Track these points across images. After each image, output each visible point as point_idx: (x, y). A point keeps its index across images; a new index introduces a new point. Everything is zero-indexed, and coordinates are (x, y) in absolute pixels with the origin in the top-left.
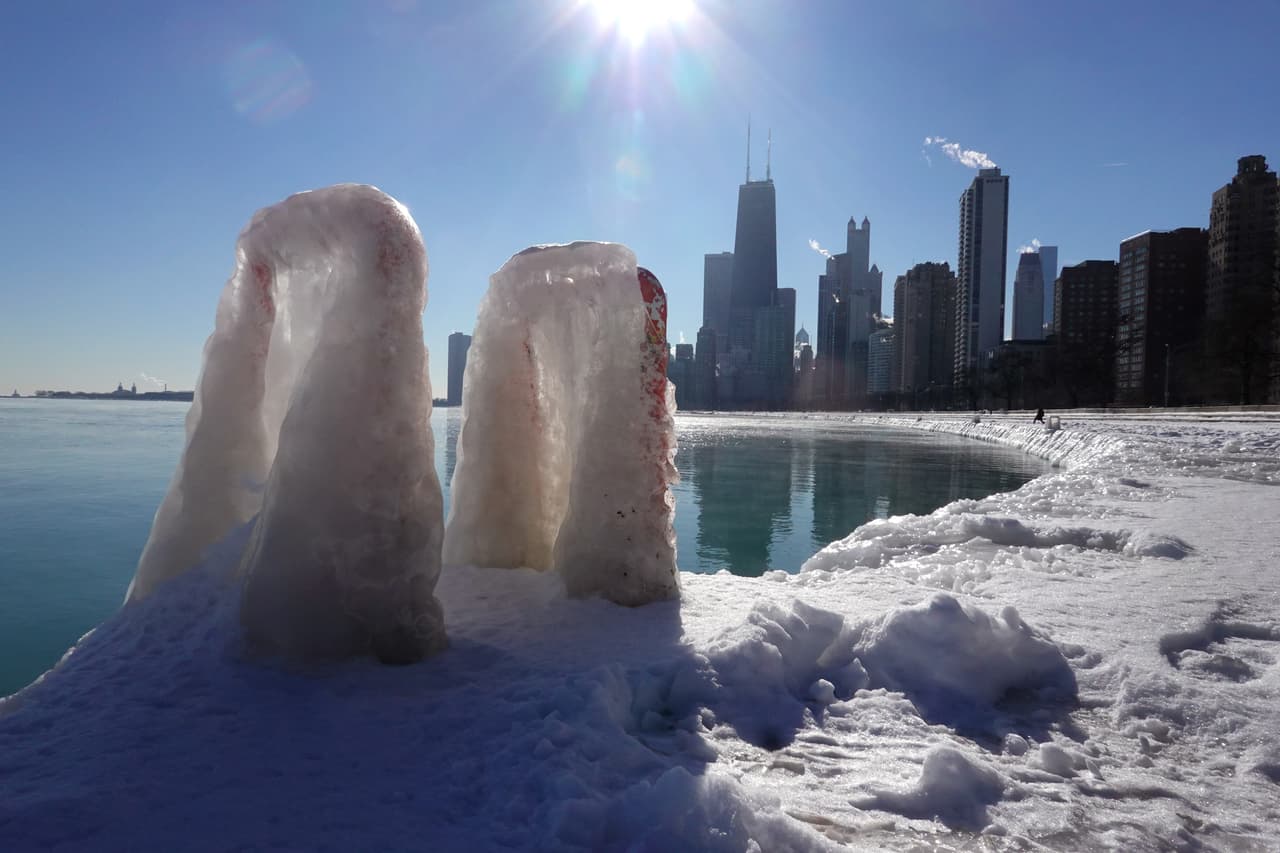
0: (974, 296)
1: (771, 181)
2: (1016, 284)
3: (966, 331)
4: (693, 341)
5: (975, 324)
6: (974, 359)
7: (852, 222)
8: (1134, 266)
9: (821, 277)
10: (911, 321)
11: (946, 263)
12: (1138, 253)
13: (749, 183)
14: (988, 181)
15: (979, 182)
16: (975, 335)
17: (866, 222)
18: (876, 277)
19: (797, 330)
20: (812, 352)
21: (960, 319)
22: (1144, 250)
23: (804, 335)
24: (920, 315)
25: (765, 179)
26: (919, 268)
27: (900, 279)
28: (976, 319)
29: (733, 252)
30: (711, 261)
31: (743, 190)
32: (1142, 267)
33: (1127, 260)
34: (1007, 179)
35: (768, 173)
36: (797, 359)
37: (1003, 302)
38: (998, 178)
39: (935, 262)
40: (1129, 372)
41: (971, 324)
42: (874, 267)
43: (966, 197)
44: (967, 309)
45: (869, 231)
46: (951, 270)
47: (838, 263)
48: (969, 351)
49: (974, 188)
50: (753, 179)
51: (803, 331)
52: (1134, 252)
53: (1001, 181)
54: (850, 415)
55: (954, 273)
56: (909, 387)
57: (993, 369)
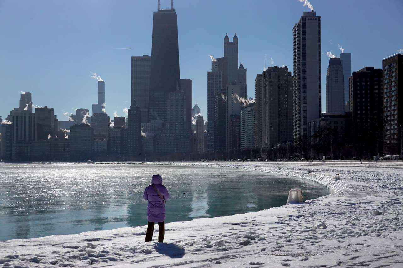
0: (303, 88)
1: (174, 10)
2: (328, 77)
3: (299, 110)
4: (126, 115)
5: (305, 105)
6: (305, 126)
7: (227, 38)
8: (390, 73)
9: (209, 73)
10: (267, 102)
11: (286, 67)
12: (392, 66)
13: (159, 10)
14: (309, 19)
15: (303, 19)
16: (305, 112)
17: (235, 38)
18: (242, 73)
19: (193, 106)
20: (203, 121)
21: (295, 102)
22: (395, 65)
23: (198, 110)
24: (272, 99)
25: (170, 8)
26: (270, 69)
27: (259, 76)
28: (305, 102)
29: (150, 55)
30: (135, 61)
31: (155, 14)
32: (394, 74)
33: (386, 70)
34: (319, 18)
35: (172, 4)
36: (194, 125)
37: (320, 92)
38: (315, 18)
39: (279, 66)
40: (391, 134)
41: (302, 105)
42: (241, 66)
43: (297, 28)
44: (300, 96)
45: (237, 43)
46: (289, 71)
47: (219, 64)
48: (302, 123)
49: (301, 23)
50: (162, 8)
51: (196, 106)
52: (390, 66)
53: (316, 19)
54: (235, 163)
55: (291, 73)
56: (267, 144)
57: (316, 136)
